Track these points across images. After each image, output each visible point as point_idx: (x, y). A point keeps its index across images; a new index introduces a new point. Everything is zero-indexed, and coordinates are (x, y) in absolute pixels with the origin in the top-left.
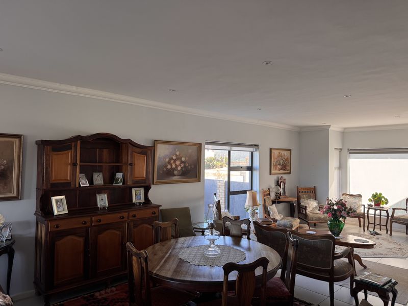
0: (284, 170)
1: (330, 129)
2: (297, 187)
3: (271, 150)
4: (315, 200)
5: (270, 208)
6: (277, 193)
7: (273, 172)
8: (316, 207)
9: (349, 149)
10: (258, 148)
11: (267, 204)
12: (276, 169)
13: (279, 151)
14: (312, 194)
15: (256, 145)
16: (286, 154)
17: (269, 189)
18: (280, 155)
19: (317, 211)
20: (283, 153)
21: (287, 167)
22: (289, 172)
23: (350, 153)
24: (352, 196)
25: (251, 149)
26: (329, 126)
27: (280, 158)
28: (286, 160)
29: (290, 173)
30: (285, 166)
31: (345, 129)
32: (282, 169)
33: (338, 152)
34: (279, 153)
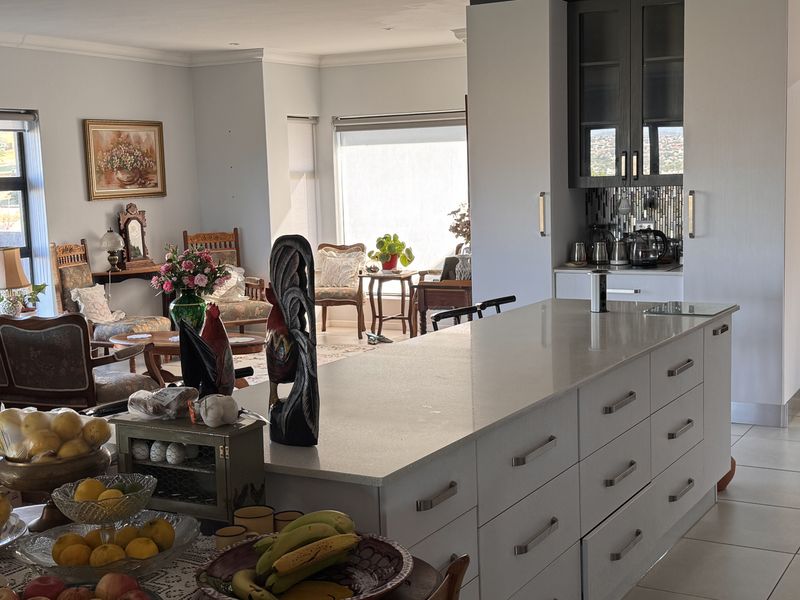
0: (143, 185)
1: (265, 58)
2: (185, 233)
3: (84, 125)
4: (239, 265)
5: (78, 294)
6: (112, 253)
7: (96, 190)
8: (238, 286)
9: (335, 119)
10: (36, 119)
11: (69, 284)
12: (109, 183)
13: (117, 128)
14: (228, 251)
15: (29, 112)
16: (147, 136)
17: (83, 241)
18: (120, 141)
19: (241, 296)
20: (132, 132)
21: (150, 176)
22: (159, 189)
23: (339, 129)
24: (342, 248)
25: (16, 124)
26: (260, 51)
27: (123, 148)
28: (144, 155)
29: (163, 194)
30: (144, 173)
31: (322, 57)
32: (131, 182)
33: (306, 127)
34: (119, 134)
